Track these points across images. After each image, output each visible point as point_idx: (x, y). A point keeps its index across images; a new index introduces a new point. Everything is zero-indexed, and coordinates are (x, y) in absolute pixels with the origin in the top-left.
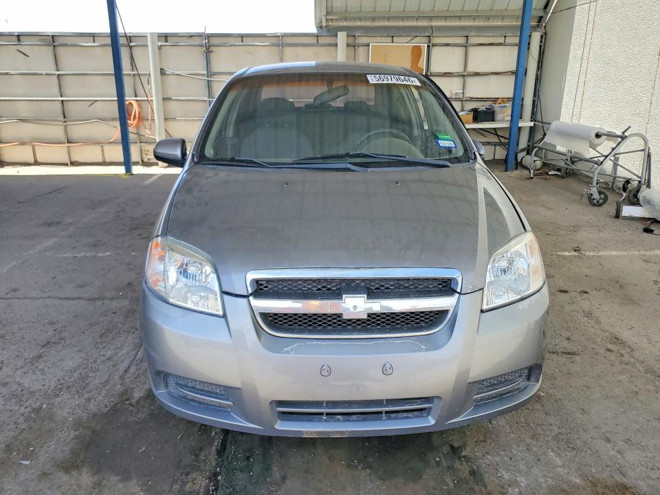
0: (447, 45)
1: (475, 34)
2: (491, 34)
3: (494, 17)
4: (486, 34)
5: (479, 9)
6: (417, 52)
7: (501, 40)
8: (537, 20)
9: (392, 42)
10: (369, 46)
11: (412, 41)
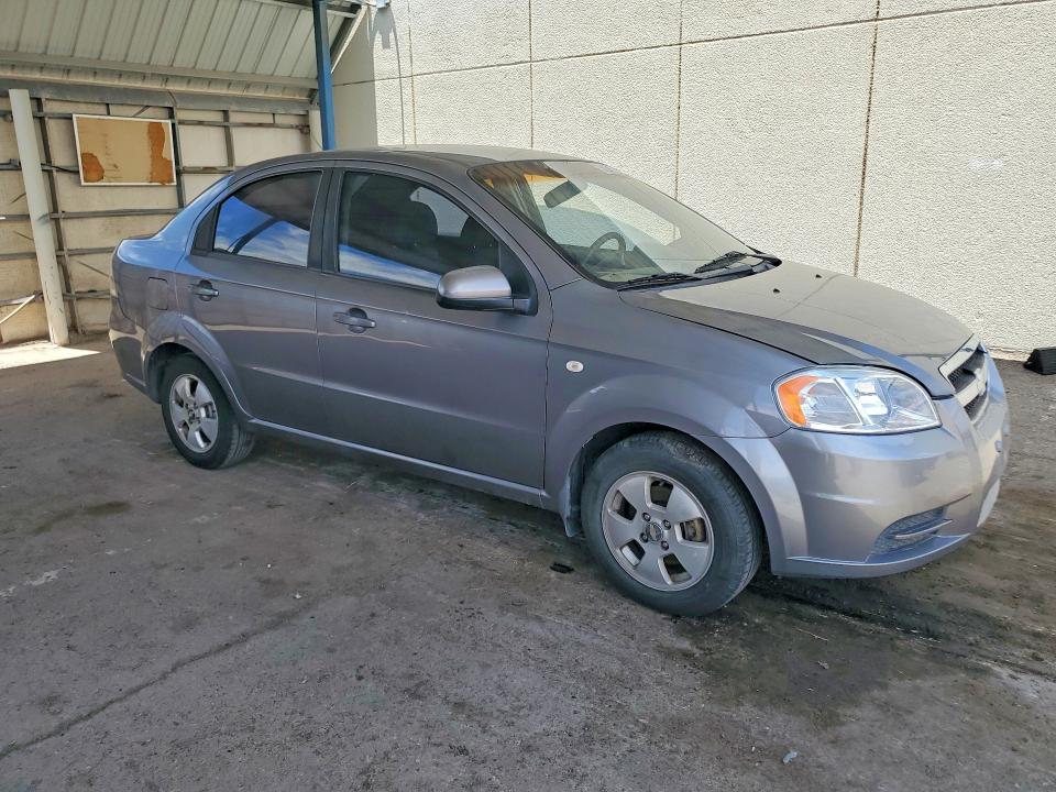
0: (201, 123)
1: (236, 108)
2: (258, 110)
3: (257, 85)
4: (252, 109)
5: (238, 70)
6: (156, 133)
7: (268, 119)
8: (307, 93)
9: (109, 114)
10: (71, 119)
11: (142, 114)
